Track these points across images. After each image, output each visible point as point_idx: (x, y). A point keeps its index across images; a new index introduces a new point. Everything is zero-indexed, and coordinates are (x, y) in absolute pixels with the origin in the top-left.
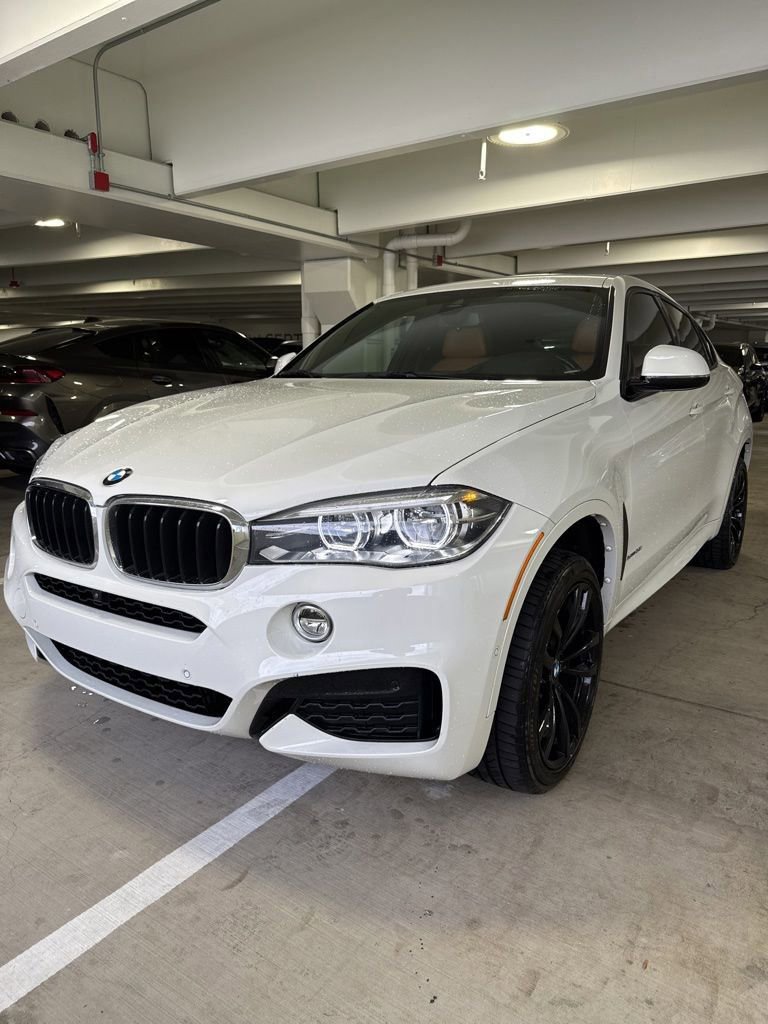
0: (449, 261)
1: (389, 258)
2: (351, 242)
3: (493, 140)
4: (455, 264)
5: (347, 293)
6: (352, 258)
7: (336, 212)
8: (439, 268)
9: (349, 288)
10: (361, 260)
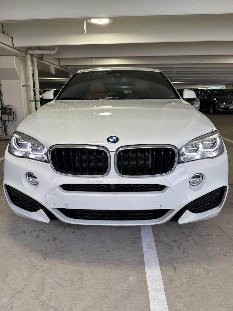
0: (44, 60)
1: (28, 57)
2: (17, 50)
3: (88, 21)
4: (45, 61)
5: (15, 68)
6: (15, 56)
7: (12, 38)
8: (42, 62)
9: (15, 67)
10: (18, 57)
